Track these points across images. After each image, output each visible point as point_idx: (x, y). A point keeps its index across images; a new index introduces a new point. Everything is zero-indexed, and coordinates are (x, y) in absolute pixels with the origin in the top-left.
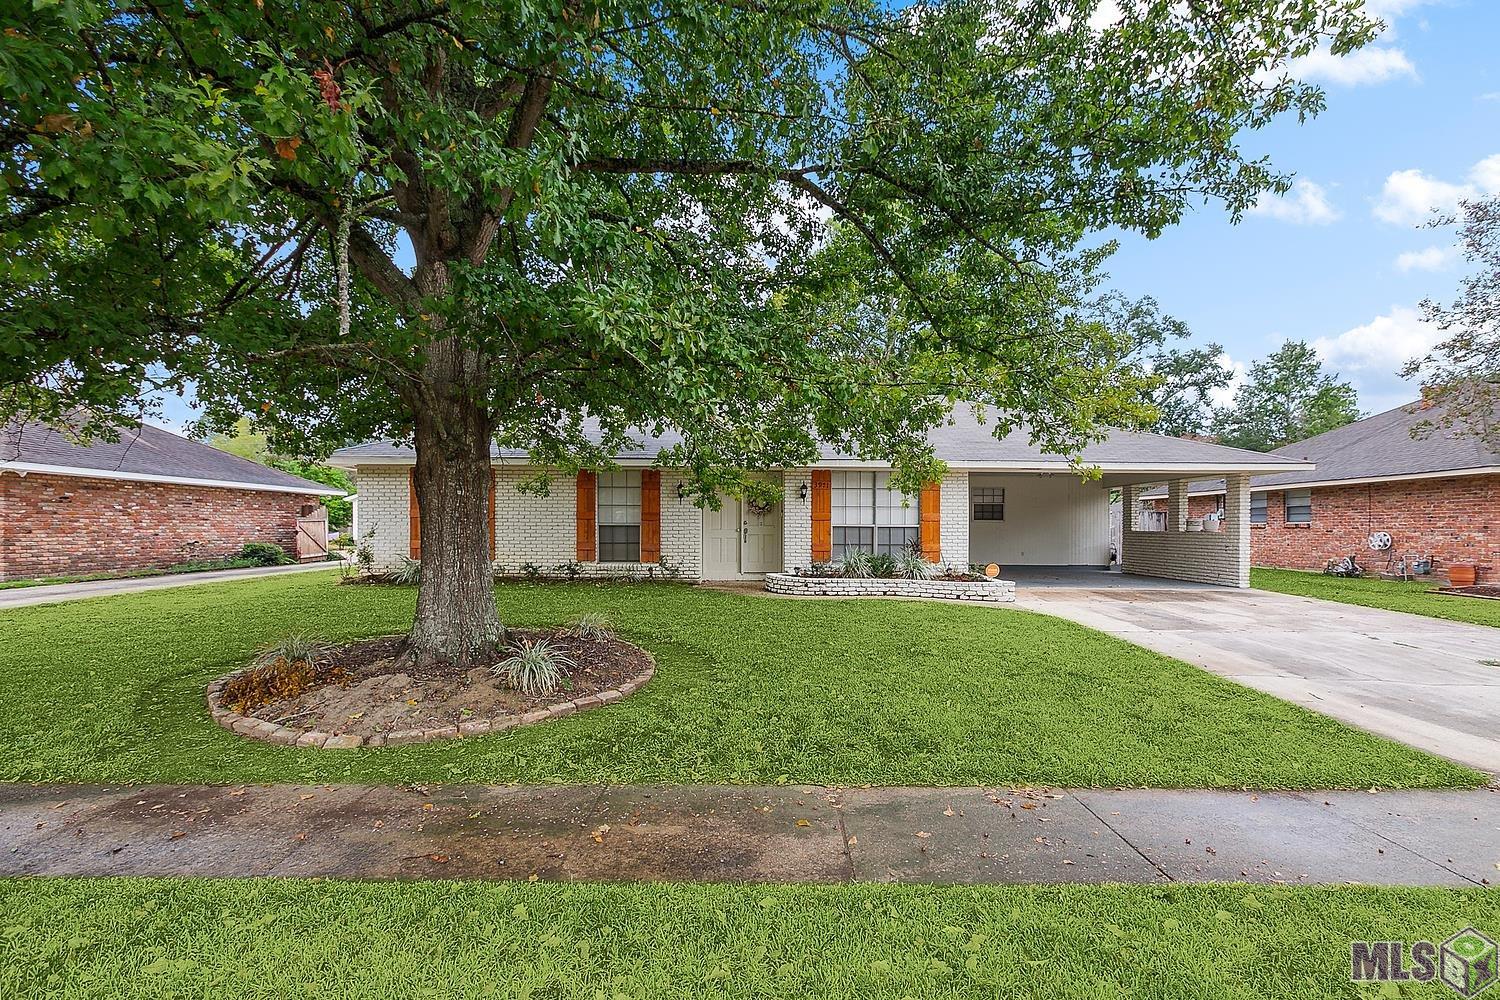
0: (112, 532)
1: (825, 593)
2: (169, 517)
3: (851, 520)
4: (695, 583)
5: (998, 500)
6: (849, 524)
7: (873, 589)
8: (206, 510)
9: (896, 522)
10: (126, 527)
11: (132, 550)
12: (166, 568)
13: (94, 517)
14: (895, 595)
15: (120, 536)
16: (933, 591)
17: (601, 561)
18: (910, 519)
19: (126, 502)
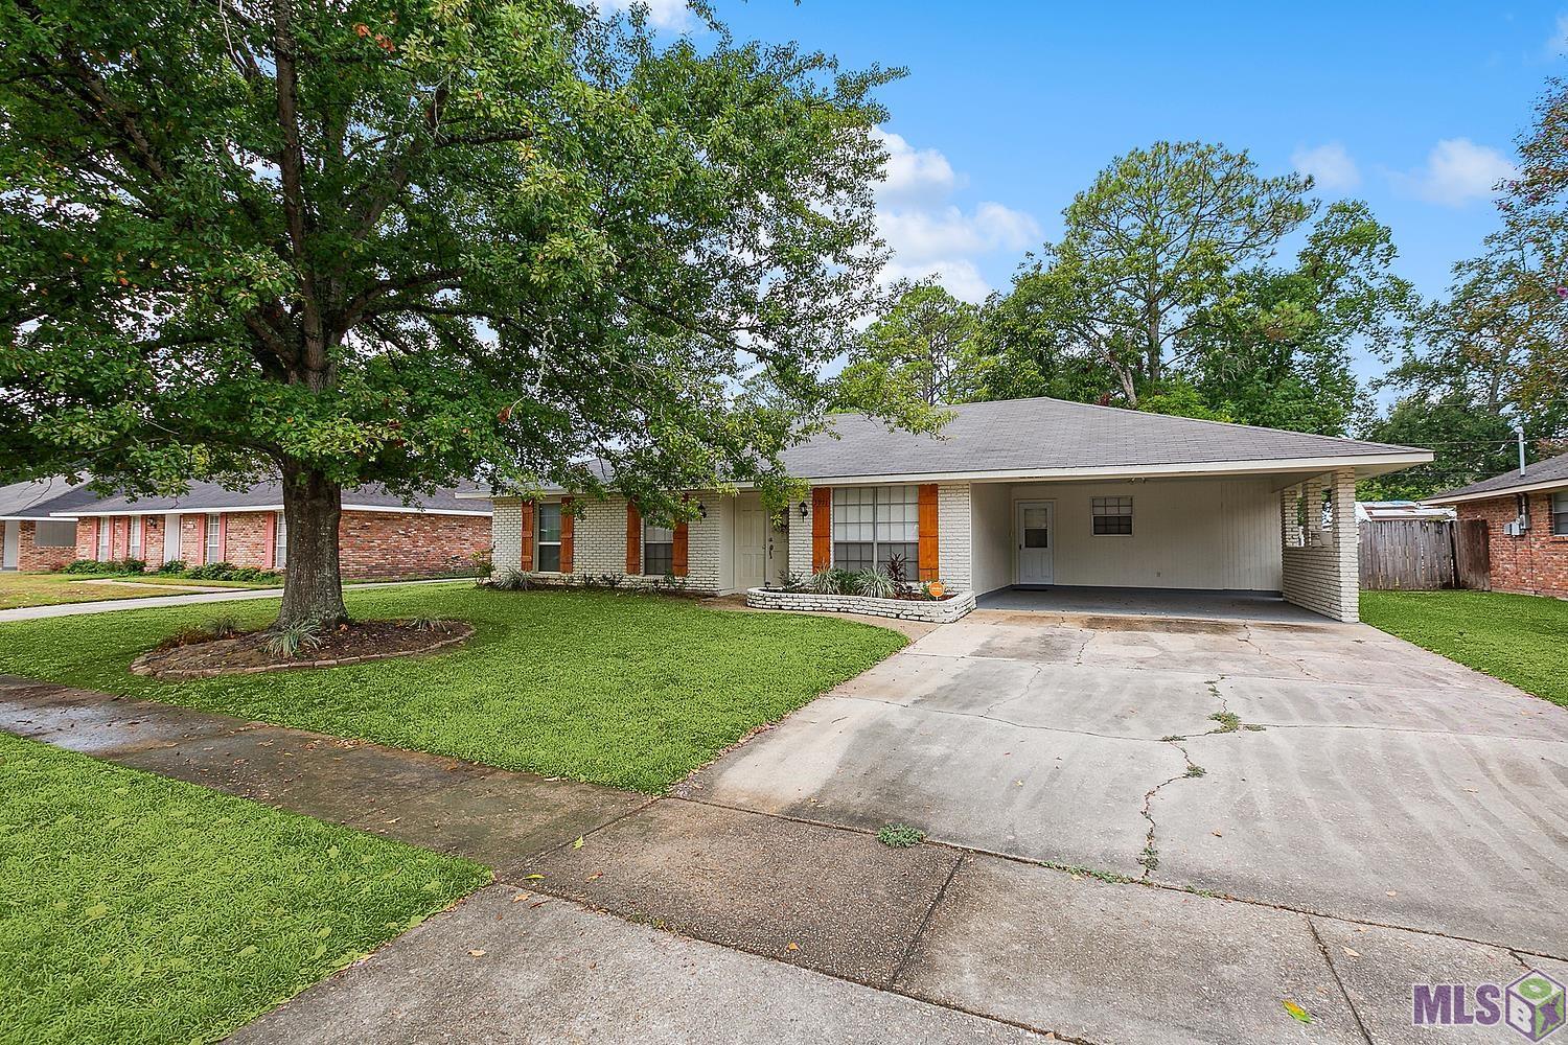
0: (398, 549)
1: (780, 608)
2: (438, 539)
3: (853, 535)
4: (714, 596)
5: (1124, 511)
6: (850, 539)
7: (827, 605)
8: (467, 533)
9: (897, 537)
10: (407, 545)
11: (411, 562)
12: (433, 574)
13: (385, 540)
14: (848, 612)
15: (402, 552)
16: (877, 609)
17: (646, 574)
18: (911, 535)
19: (408, 527)
